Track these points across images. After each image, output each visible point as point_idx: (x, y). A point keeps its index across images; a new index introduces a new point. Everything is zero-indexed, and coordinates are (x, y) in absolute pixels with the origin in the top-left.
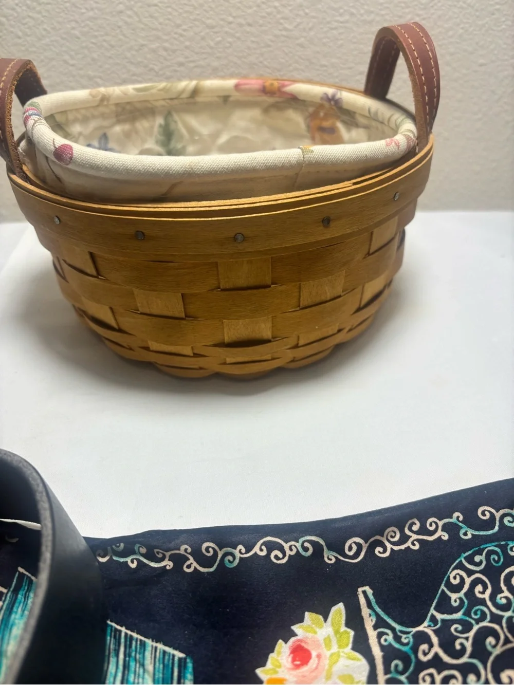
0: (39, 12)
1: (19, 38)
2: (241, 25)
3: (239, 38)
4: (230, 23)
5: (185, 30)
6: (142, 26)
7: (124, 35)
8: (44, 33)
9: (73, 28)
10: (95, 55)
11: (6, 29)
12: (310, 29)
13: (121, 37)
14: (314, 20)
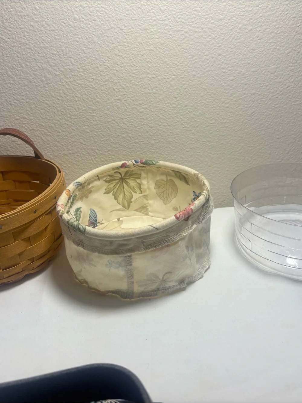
0: (71, 122)
1: (60, 133)
2: (165, 126)
3: (164, 131)
4: (160, 125)
5: (139, 129)
6: (119, 127)
7: (110, 131)
8: (72, 131)
9: (86, 129)
10: (96, 140)
11: (54, 129)
12: (197, 127)
13: (109, 132)
14: (199, 123)
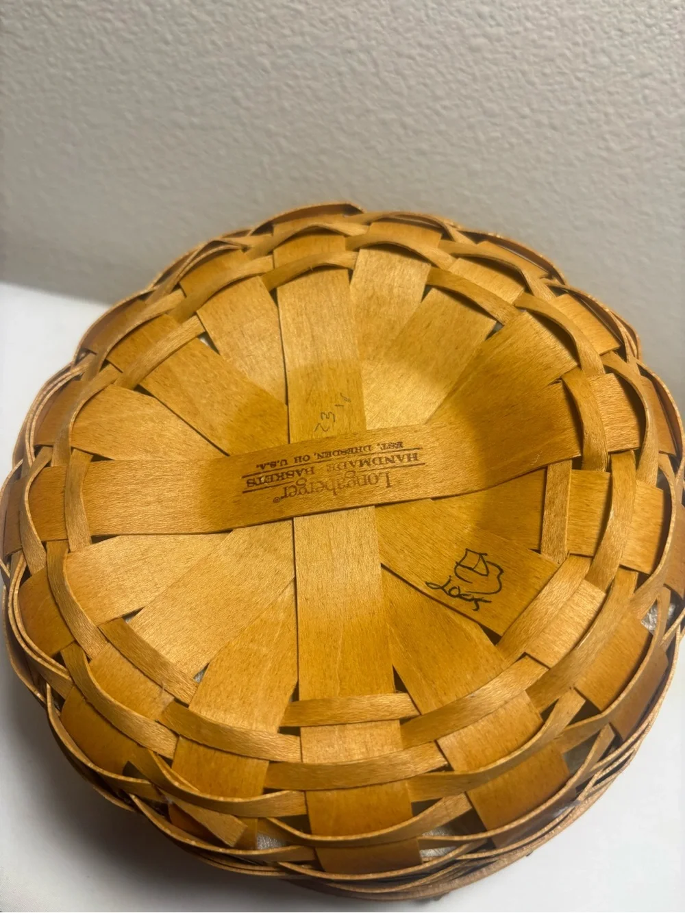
0: (211, 14)
1: (167, 43)
2: (539, 124)
3: (528, 142)
4: (524, 117)
5: (445, 108)
6: (378, 82)
7: (344, 88)
8: (210, 47)
9: (262, 54)
10: (286, 105)
11: (147, 24)
12: (648, 160)
13: (339, 90)
14: (658, 149)
